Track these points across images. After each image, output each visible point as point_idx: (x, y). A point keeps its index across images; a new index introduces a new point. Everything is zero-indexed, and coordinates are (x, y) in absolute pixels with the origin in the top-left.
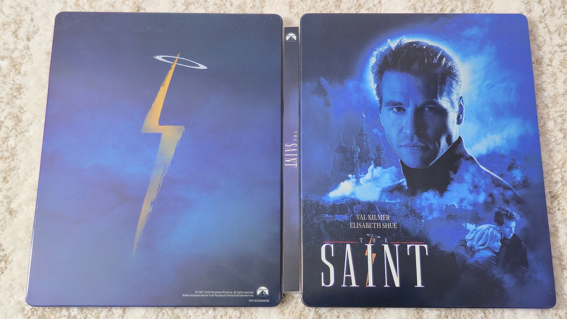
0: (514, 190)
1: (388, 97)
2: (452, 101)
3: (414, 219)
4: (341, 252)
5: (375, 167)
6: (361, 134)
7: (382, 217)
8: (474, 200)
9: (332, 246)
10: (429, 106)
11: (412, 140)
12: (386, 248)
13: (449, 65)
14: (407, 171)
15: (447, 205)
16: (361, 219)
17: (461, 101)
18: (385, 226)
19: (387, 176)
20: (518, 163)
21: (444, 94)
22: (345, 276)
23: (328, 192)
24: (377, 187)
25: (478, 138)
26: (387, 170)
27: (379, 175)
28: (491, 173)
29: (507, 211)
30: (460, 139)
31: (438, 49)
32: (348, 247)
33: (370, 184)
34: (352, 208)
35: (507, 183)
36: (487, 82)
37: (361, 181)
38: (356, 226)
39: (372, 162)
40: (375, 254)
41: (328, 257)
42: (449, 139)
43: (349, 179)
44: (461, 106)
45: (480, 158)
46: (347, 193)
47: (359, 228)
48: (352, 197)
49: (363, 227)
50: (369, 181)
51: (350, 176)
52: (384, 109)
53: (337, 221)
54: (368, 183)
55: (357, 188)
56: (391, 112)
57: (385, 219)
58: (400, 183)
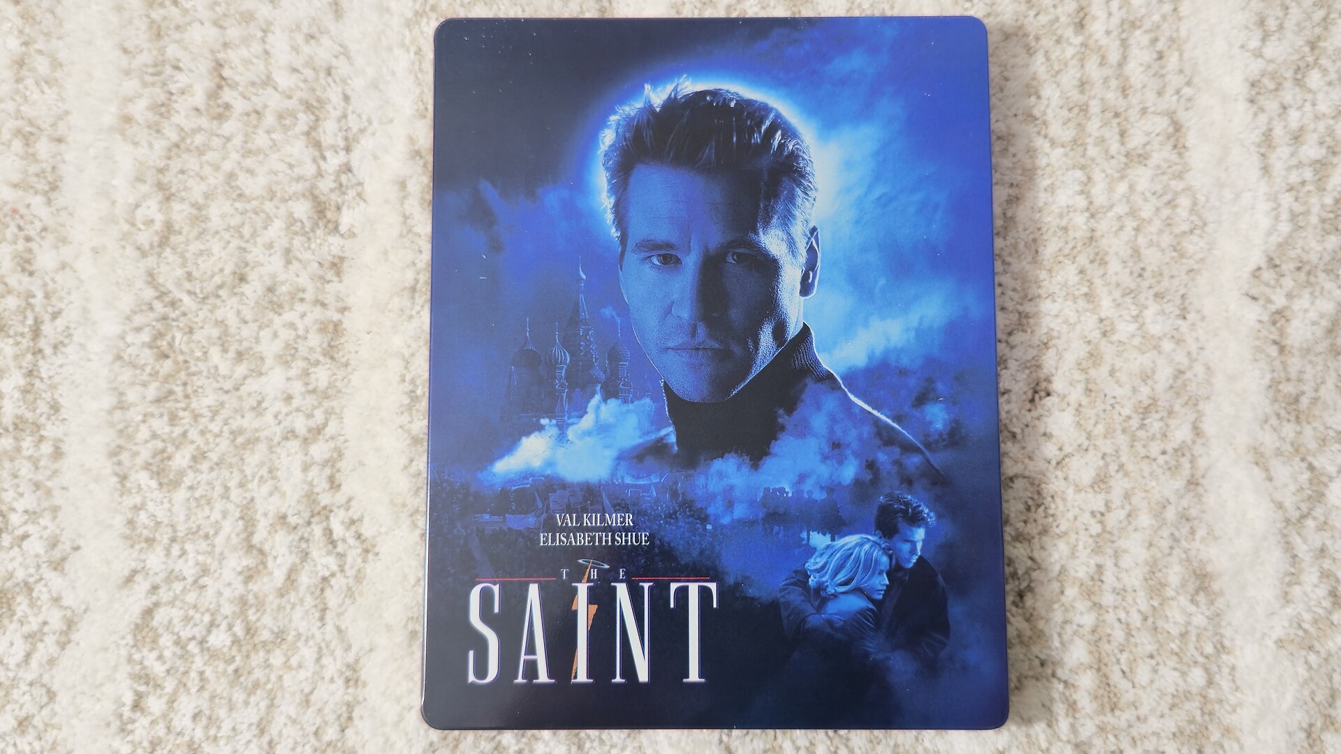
0: (927, 453)
1: (640, 229)
2: (792, 238)
3: (688, 523)
4: (516, 602)
5: (605, 400)
6: (574, 321)
7: (614, 519)
8: (831, 475)
9: (496, 589)
10: (737, 251)
11: (693, 334)
12: (622, 591)
13: (791, 148)
14: (679, 409)
15: (767, 490)
16: (567, 524)
17: (813, 240)
18: (621, 540)
19: (632, 421)
20: (940, 386)
21: (775, 221)
22: (523, 657)
23: (492, 461)
24: (607, 447)
25: (848, 328)
26: (631, 406)
27: (612, 420)
28: (875, 412)
29: (907, 504)
30: (805, 331)
31: (766, 109)
32: (533, 591)
33: (589, 441)
34: (545, 499)
35: (911, 437)
36: (879, 191)
37: (571, 433)
38: (554, 540)
39: (598, 388)
40: (596, 606)
41: (486, 615)
42: (780, 330)
43: (541, 428)
44: (811, 251)
45: (852, 378)
46: (537, 464)
47: (560, 546)
48: (549, 472)
49: (571, 543)
50: (589, 433)
51: (544, 421)
52: (632, 258)
53: (510, 530)
54: (588, 439)
55: (561, 451)
56: (647, 267)
57: (621, 523)
58: (662, 439)
